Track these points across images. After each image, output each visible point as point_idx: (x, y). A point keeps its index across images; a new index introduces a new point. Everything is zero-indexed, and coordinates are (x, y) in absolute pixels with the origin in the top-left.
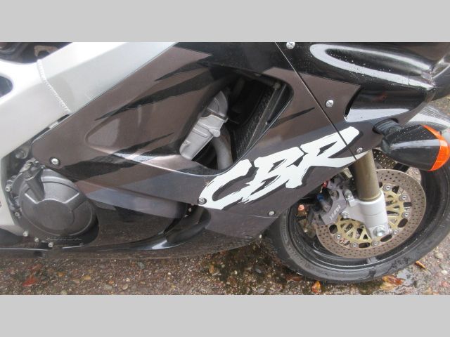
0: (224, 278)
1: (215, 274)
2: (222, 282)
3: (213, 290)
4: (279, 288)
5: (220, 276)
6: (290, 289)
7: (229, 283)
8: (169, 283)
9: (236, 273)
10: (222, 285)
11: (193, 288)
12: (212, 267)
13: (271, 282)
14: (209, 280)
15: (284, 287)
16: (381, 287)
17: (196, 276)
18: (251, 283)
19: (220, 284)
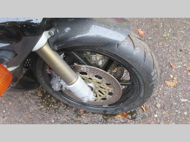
0: (42, 98)
1: (40, 95)
2: (41, 100)
3: (36, 102)
4: (64, 107)
5: (41, 97)
6: (69, 109)
7: (44, 101)
8: (19, 96)
9: (49, 96)
10: (41, 101)
11: (28, 100)
12: (40, 92)
13: (62, 104)
14: (36, 98)
15: (67, 107)
16: (115, 117)
17: (31, 95)
18: (53, 102)
19: (40, 100)
